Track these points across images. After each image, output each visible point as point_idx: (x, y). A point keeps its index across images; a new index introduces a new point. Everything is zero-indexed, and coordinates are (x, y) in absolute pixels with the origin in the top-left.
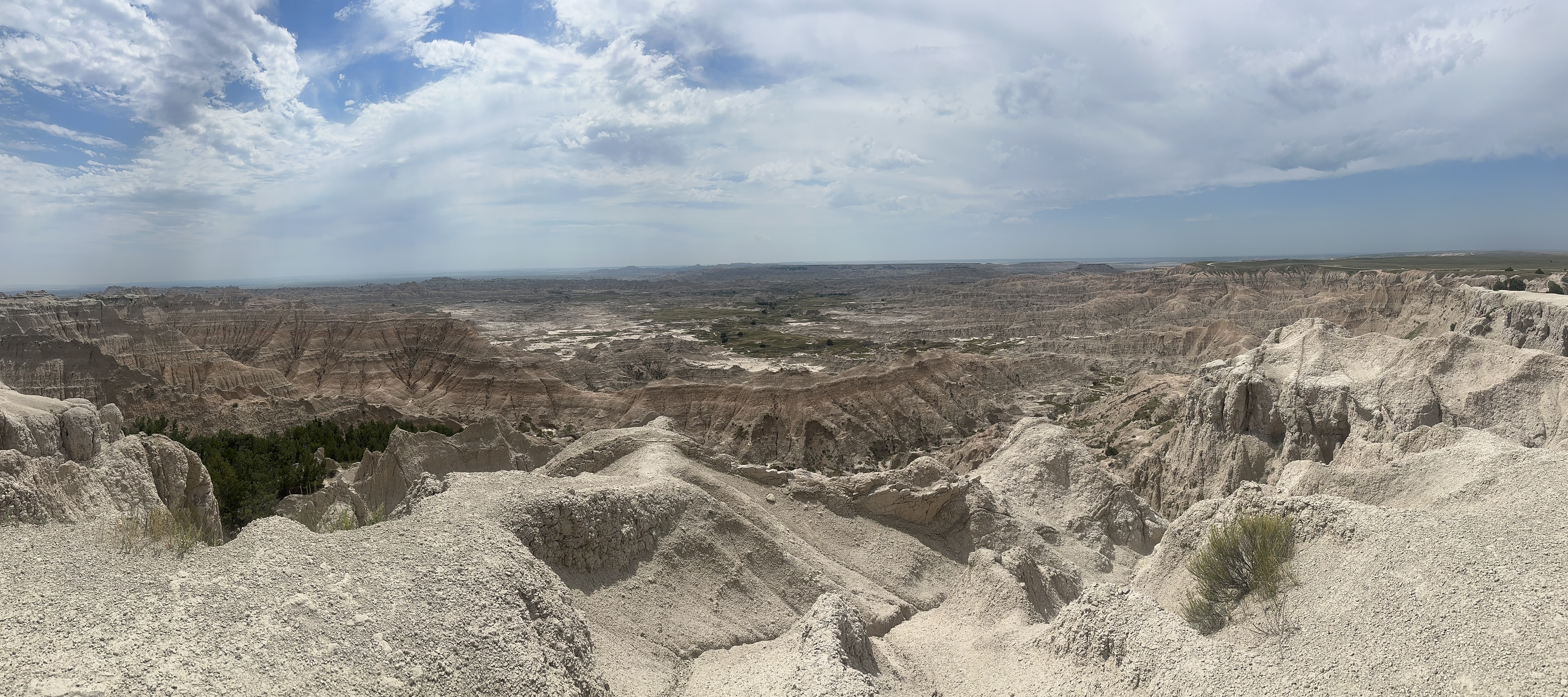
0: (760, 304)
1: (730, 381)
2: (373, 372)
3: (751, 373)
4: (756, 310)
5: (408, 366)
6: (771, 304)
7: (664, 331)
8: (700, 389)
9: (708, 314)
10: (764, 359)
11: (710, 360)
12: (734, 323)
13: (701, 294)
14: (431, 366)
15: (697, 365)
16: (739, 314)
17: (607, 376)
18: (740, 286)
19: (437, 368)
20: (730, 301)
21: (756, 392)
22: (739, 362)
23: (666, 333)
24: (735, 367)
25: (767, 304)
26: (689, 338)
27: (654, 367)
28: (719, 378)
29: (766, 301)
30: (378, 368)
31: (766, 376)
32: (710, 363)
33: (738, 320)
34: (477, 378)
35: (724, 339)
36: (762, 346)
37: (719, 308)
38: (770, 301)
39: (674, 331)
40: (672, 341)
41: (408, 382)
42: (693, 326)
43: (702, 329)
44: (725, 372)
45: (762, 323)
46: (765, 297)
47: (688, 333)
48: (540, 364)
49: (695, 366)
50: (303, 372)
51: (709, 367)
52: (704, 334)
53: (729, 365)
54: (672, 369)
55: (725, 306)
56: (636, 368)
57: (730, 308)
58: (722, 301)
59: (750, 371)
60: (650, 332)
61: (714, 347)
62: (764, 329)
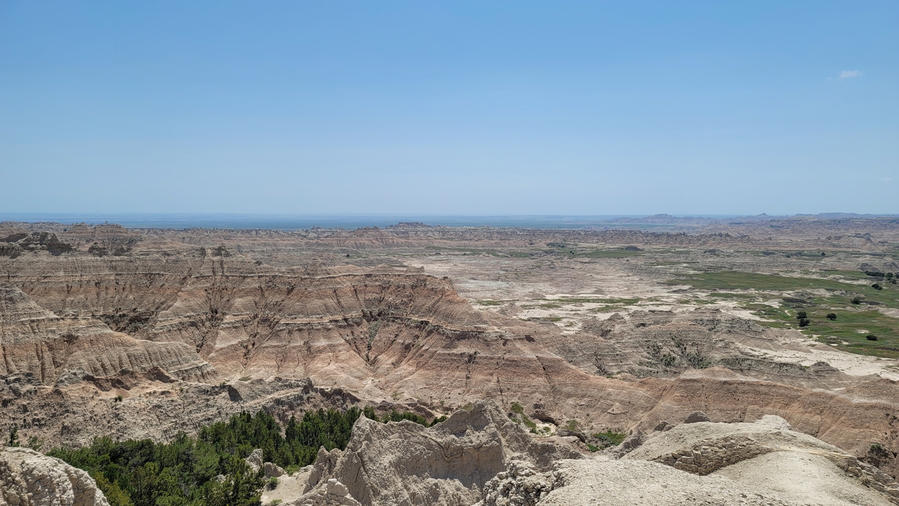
0: (869, 274)
1: (811, 383)
2: (322, 343)
3: (849, 378)
4: (862, 282)
5: (367, 335)
6: (890, 275)
7: (707, 302)
8: (762, 388)
9: (775, 282)
10: (873, 358)
11: (778, 348)
12: (821, 299)
13: (767, 254)
14: (397, 336)
15: (757, 353)
16: (831, 286)
17: (624, 357)
18: (834, 246)
19: (405, 338)
20: (815, 266)
21: (858, 406)
22: (827, 357)
23: (709, 306)
24: (819, 364)
25: (883, 275)
26: (746, 315)
27: (692, 350)
28: (793, 378)
29: (881, 271)
30: (329, 338)
31: (874, 385)
32: (779, 353)
33: (828, 294)
34: (455, 351)
35: (803, 322)
36: (870, 338)
37: (796, 275)
38: (887, 272)
39: (723, 303)
40: (718, 317)
41: (367, 356)
42: (752, 298)
43: (766, 303)
44: (803, 369)
45: (871, 303)
46: (878, 264)
47: (744, 308)
48: (536, 337)
49: (753, 356)
50: (223, 346)
51: (776, 360)
52: (771, 312)
53: (809, 360)
54: (718, 356)
55: (807, 273)
56: (666, 350)
57: (814, 277)
58: (800, 266)
59: (847, 373)
60: (687, 302)
61: (785, 330)
62: (876, 314)
